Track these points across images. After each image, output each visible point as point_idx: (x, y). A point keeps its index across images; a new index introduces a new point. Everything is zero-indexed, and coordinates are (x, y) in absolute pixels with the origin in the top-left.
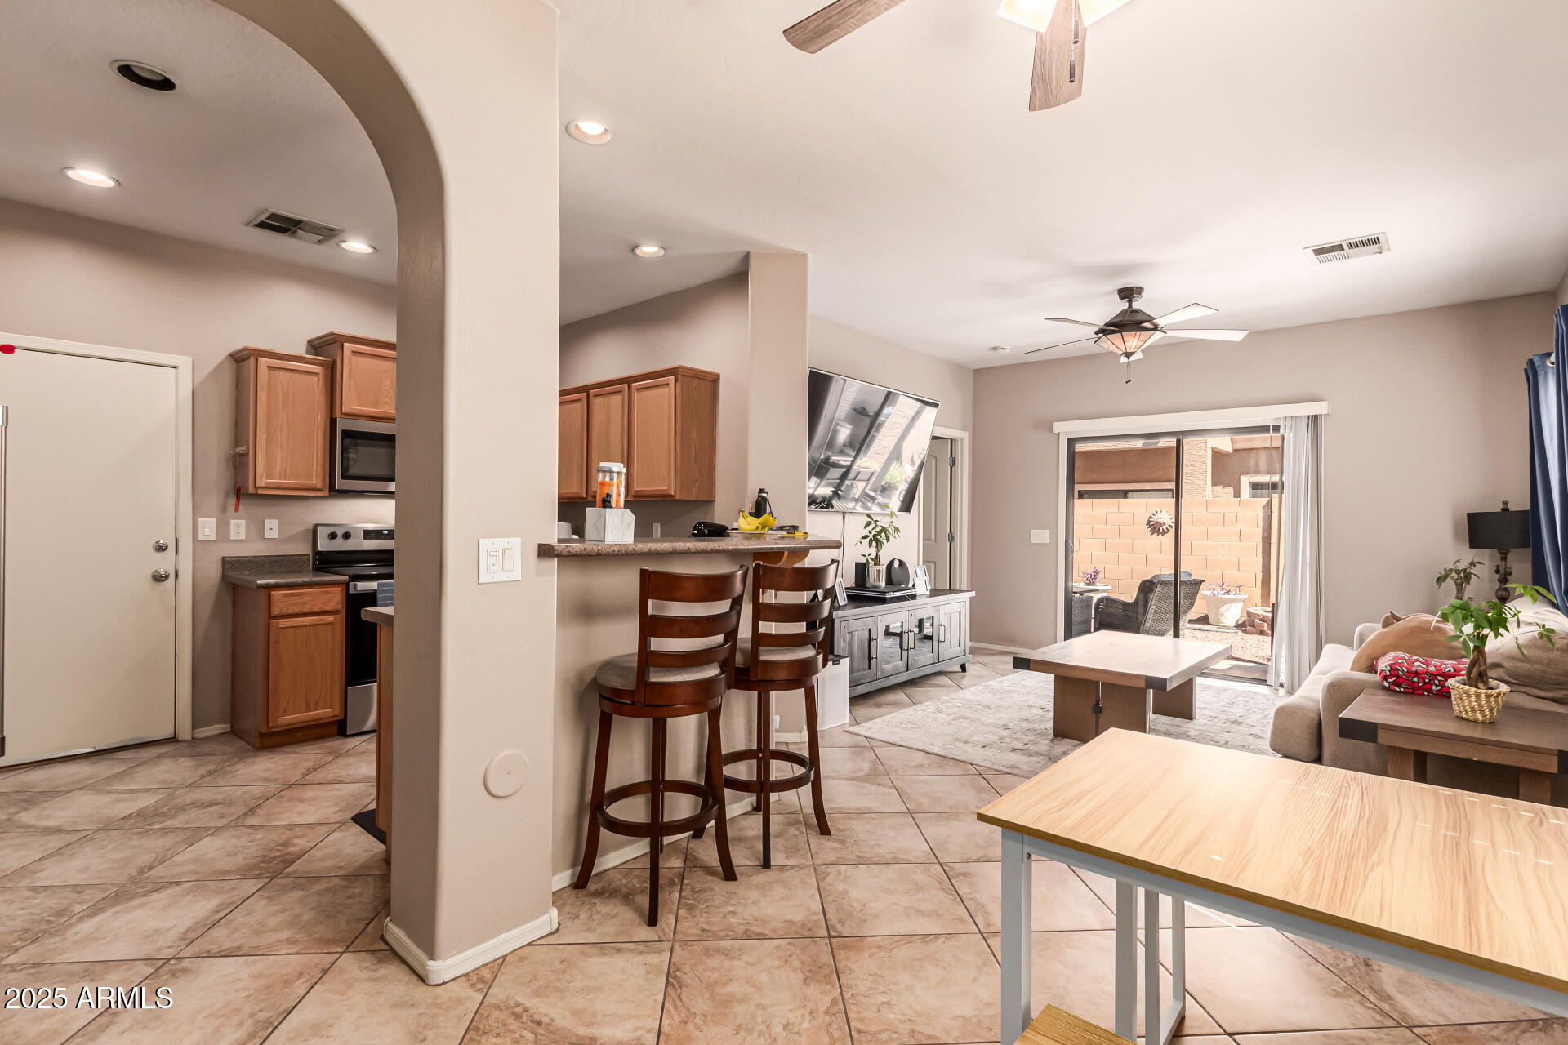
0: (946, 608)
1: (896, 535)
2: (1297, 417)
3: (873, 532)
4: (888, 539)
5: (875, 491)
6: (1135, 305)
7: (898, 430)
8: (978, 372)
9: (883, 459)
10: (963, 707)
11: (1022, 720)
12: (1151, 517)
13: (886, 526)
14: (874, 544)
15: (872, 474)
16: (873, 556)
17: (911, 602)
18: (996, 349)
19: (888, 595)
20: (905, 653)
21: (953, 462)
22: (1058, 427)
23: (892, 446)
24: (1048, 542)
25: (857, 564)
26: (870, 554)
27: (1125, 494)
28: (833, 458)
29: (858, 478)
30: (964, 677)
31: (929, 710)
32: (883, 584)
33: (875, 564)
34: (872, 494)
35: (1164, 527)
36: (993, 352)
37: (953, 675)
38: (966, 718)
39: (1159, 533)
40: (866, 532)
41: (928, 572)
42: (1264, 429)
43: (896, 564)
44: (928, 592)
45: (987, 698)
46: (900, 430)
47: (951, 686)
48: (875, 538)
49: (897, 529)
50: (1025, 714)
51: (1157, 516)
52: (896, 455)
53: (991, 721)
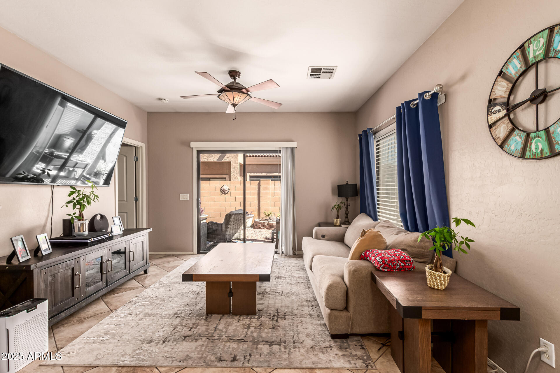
0: (134, 241)
1: (96, 200)
2: (287, 148)
3: (77, 199)
4: (89, 203)
5: (90, 175)
6: (238, 80)
7: (101, 141)
8: (149, 113)
9: (94, 157)
10: (147, 304)
11: (186, 305)
12: (221, 188)
13: (88, 194)
14: (78, 206)
15: (87, 165)
16: (77, 214)
17: (109, 243)
18: (160, 99)
19: (89, 241)
20: (104, 276)
21: (137, 159)
22: (193, 144)
23: (99, 150)
24: (188, 200)
25: (64, 221)
26: (74, 214)
27: (209, 179)
28: (55, 153)
29: (76, 167)
30: (146, 278)
31: (123, 315)
32: (86, 233)
33: (79, 220)
34: (88, 176)
35: (226, 191)
36: (159, 102)
37: (139, 278)
38: (149, 315)
39: (224, 194)
40: (71, 198)
41: (122, 219)
42: (275, 152)
43: (98, 217)
44: (122, 233)
45: (161, 292)
46: (103, 142)
47: (138, 288)
48: (78, 202)
49: (96, 196)
50: (186, 300)
51: (224, 187)
52: (102, 156)
53: (166, 312)
